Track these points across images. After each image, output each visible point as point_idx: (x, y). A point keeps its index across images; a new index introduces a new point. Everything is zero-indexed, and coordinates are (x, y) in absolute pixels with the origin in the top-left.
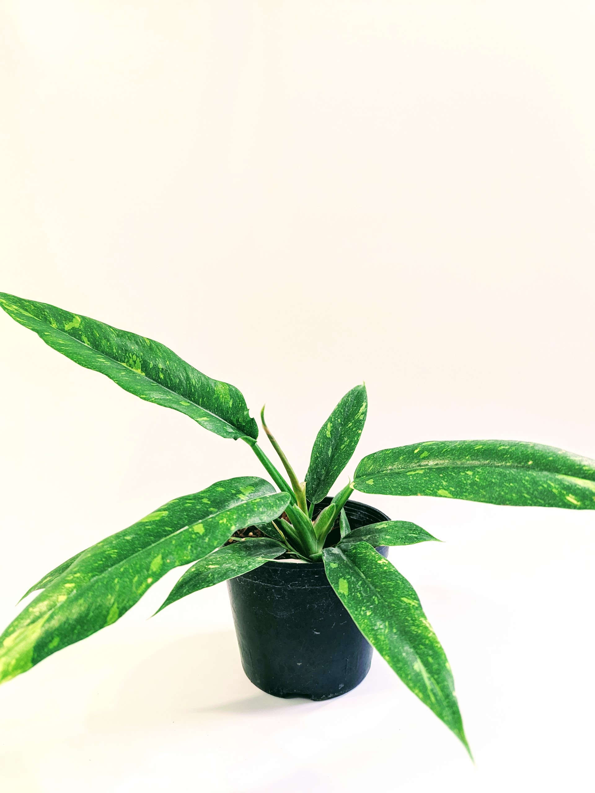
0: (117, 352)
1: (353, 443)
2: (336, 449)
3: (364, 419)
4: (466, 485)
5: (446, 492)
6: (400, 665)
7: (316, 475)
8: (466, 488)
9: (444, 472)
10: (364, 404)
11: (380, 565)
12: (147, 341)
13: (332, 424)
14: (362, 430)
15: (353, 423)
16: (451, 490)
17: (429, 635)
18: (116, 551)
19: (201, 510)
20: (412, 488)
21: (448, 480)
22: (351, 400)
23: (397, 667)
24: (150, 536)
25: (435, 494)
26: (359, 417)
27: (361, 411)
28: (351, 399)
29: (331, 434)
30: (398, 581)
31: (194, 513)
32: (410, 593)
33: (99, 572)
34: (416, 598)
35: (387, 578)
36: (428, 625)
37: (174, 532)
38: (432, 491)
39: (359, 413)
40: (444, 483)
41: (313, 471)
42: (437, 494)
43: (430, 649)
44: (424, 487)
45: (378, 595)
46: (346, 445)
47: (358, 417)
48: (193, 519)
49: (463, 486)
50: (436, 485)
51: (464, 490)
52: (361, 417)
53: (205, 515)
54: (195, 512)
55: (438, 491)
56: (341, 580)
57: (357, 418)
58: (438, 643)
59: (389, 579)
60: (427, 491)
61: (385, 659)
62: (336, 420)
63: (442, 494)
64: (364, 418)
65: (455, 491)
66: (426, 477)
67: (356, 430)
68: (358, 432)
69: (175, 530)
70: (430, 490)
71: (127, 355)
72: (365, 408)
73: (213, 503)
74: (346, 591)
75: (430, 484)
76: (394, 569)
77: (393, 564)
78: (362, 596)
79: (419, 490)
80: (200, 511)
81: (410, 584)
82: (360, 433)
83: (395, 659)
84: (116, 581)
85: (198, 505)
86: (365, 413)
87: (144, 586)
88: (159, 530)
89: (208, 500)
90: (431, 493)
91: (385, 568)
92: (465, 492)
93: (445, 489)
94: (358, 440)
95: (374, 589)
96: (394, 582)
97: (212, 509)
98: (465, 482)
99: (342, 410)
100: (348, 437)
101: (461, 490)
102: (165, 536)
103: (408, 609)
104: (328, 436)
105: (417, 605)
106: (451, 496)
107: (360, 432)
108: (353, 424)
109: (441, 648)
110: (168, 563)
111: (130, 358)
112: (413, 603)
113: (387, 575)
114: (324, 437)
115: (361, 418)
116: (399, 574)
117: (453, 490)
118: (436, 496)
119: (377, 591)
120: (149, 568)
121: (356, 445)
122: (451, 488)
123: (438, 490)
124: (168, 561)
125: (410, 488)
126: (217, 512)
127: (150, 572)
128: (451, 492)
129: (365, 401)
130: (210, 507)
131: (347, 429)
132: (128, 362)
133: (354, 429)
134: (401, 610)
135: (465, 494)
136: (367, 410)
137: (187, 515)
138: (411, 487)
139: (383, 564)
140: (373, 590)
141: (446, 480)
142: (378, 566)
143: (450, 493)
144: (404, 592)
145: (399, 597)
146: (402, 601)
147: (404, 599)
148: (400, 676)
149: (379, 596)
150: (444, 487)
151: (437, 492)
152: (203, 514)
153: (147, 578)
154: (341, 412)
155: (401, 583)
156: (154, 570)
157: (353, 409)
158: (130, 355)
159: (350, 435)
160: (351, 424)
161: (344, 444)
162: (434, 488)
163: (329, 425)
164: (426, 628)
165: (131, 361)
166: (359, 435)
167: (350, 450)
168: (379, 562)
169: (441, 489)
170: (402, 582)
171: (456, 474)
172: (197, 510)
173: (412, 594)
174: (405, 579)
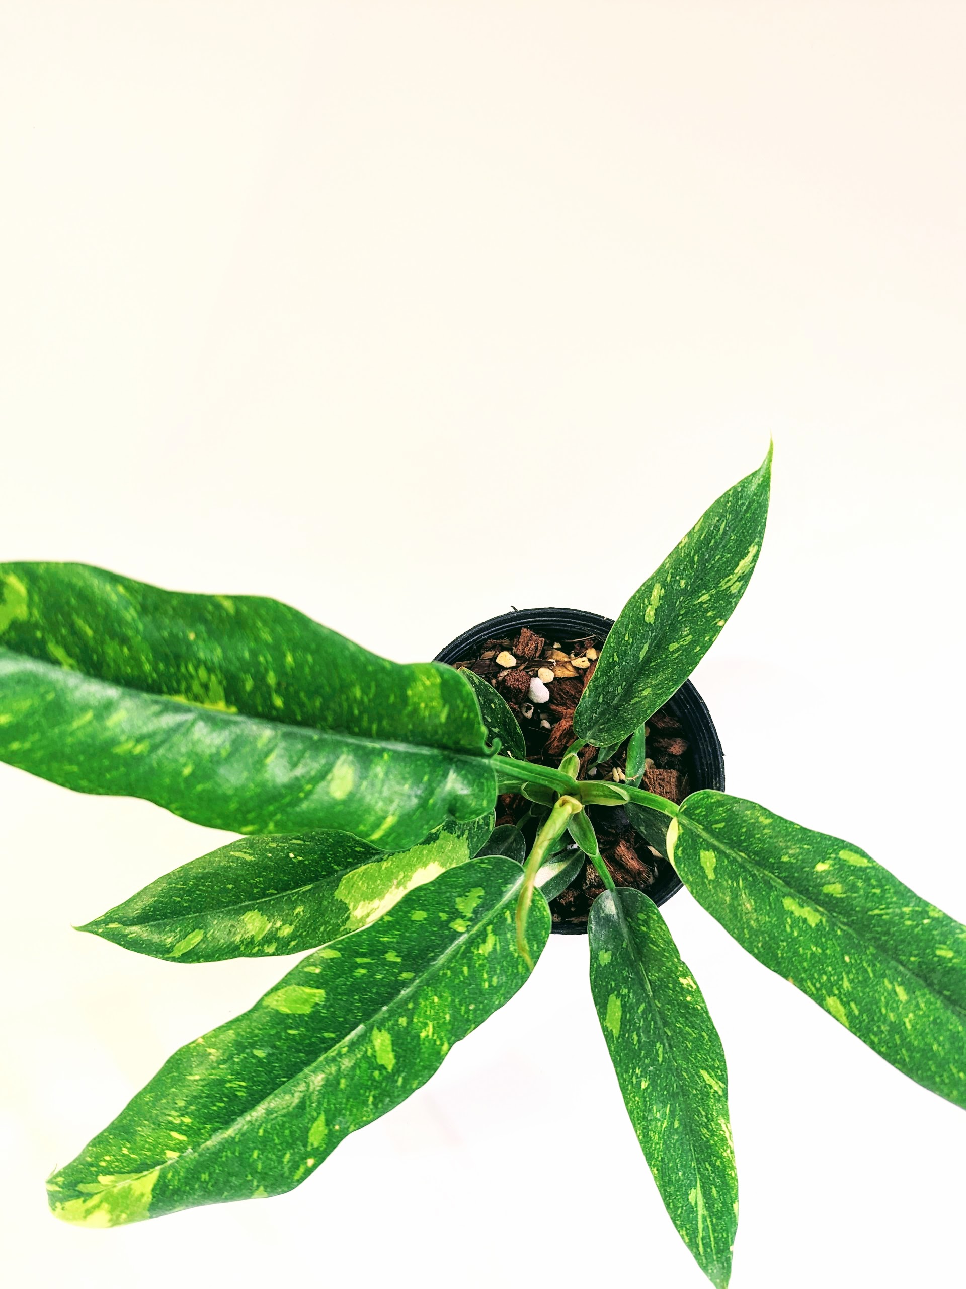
0: (155, 669)
1: (698, 648)
2: (658, 646)
3: (740, 594)
4: (882, 1019)
5: (842, 1010)
6: (671, 1189)
7: (603, 698)
8: (879, 1027)
9: (854, 954)
10: (753, 550)
11: (682, 989)
12: (228, 605)
13: (663, 591)
14: (726, 621)
15: (712, 596)
16: (853, 1011)
17: (725, 1154)
18: (243, 1084)
19: (385, 983)
20: (782, 957)
21: (856, 981)
22: (725, 529)
23: (665, 1191)
24: (299, 1051)
25: (820, 1001)
26: (730, 587)
27: (739, 571)
28: (726, 526)
29: (655, 614)
30: (704, 1034)
31: (372, 993)
32: (717, 1064)
33: (222, 1123)
34: (723, 1079)
35: (687, 1019)
36: (727, 1135)
37: (340, 1041)
38: (817, 990)
39: (733, 574)
40: (846, 985)
41: (600, 690)
42: (824, 1003)
43: (719, 1176)
44: (805, 971)
45: (665, 1041)
46: (682, 646)
47: (729, 584)
48: (372, 1008)
49: (876, 1018)
50: (829, 979)
51: (875, 1029)
52: (735, 586)
53: (393, 991)
54: (374, 991)
55: (827, 998)
56: (612, 998)
57: (724, 587)
58: (733, 1168)
59: (691, 1022)
60: (809, 984)
61: (652, 1171)
62: (676, 580)
63: (831, 1010)
64: (739, 592)
65: (857, 1018)
66: (816, 945)
67: (714, 618)
68: (716, 623)
69: (342, 1036)
70: (814, 985)
71: (183, 670)
72: (752, 562)
73: (405, 960)
74: (616, 1028)
75: (819, 970)
76: (703, 1005)
77: (704, 995)
78: (639, 1041)
79: (794, 973)
80: (384, 986)
81: (721, 1045)
82: (721, 627)
83: (666, 1179)
84: (255, 1154)
85: (378, 971)
86: (745, 578)
87: (302, 1169)
88: (313, 1040)
89: (396, 954)
90: (812, 994)
91: (689, 999)
92: (876, 1034)
93: (841, 1001)
94: (711, 642)
95: (662, 1027)
96: (696, 1031)
97: (405, 975)
98: (884, 1011)
99: (696, 558)
100: (691, 628)
101: (869, 1022)
102: (326, 1050)
103: (705, 1093)
104: (647, 619)
105: (721, 1093)
106: (847, 1024)
107: (721, 623)
108: (710, 600)
109: (735, 1179)
110: (337, 1131)
111: (191, 677)
112: (716, 1087)
113: (688, 1012)
114: (638, 619)
115: (734, 590)
116: (709, 1018)
117: (857, 1012)
118: (821, 1005)
119: (665, 1032)
120: (307, 1142)
121: (704, 654)
122: (853, 1005)
123: (829, 996)
124: (337, 1127)
125: (780, 955)
126: (413, 980)
127: (309, 1149)
128: (850, 1015)
129: (757, 540)
130: (401, 972)
131: (695, 605)
132: (188, 689)
133: (709, 614)
134: (695, 1092)
135: (873, 1037)
136: (753, 568)
137: (360, 1001)
138: (782, 954)
139: (688, 989)
140: (659, 1029)
141: (851, 976)
142: (677, 989)
143: (847, 1018)
144: (707, 1060)
145: (697, 1067)
146: (700, 1077)
147: (704, 1073)
148: (668, 1206)
149: (667, 1045)
150: (842, 996)
151: (825, 1000)
152: (389, 990)
153: (306, 1158)
154: (692, 562)
155: (707, 1037)
156: (316, 1145)
157: (723, 556)
158: (191, 668)
159: (697, 625)
160: (705, 597)
161: (677, 641)
162: (822, 985)
163: (657, 591)
164: (724, 1140)
165: (196, 688)
166: (717, 630)
167: (688, 664)
168: (681, 980)
169: (835, 995)
170: (710, 1037)
171: (875, 976)
172: (377, 985)
173: (718, 1068)
174: (716, 1032)
